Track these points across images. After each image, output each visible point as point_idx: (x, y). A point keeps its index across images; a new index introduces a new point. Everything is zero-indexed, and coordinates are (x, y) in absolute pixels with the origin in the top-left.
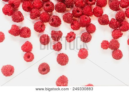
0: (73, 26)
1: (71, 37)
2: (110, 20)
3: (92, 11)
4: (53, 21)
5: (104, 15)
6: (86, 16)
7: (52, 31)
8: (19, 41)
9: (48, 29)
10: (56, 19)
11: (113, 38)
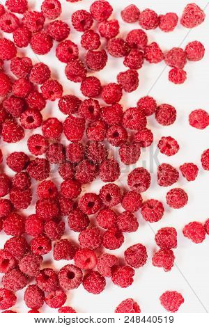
0: (147, 143)
1: (169, 146)
2: (126, 69)
3: (110, 105)
4: (139, 185)
5: (118, 82)
6: (125, 117)
7: (161, 184)
8: (185, 249)
9: (156, 193)
10: (136, 178)
11: (163, 61)
